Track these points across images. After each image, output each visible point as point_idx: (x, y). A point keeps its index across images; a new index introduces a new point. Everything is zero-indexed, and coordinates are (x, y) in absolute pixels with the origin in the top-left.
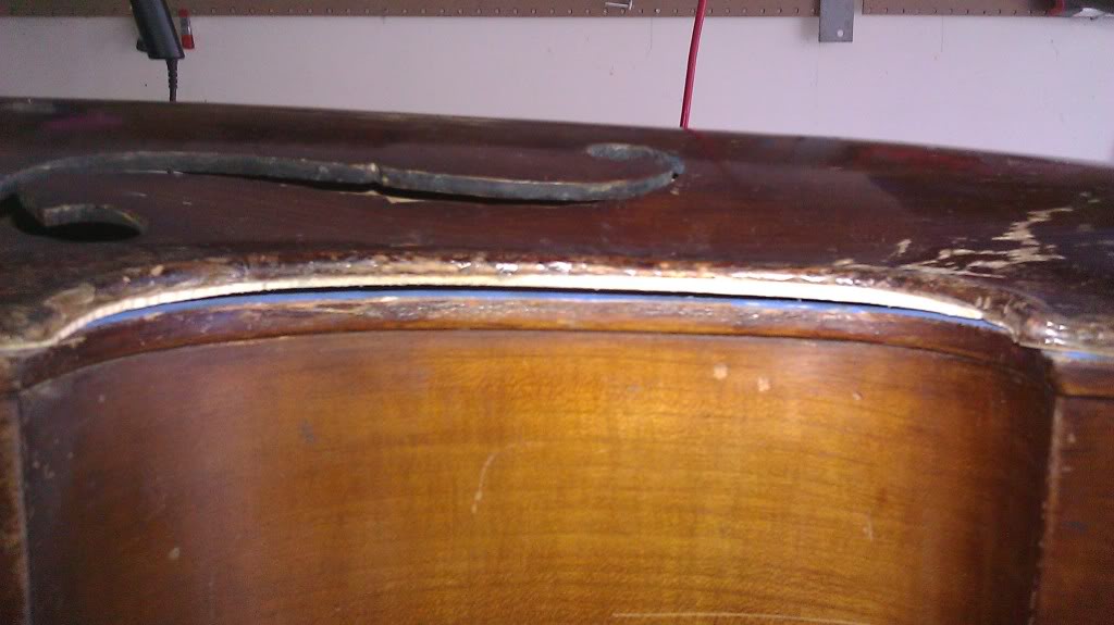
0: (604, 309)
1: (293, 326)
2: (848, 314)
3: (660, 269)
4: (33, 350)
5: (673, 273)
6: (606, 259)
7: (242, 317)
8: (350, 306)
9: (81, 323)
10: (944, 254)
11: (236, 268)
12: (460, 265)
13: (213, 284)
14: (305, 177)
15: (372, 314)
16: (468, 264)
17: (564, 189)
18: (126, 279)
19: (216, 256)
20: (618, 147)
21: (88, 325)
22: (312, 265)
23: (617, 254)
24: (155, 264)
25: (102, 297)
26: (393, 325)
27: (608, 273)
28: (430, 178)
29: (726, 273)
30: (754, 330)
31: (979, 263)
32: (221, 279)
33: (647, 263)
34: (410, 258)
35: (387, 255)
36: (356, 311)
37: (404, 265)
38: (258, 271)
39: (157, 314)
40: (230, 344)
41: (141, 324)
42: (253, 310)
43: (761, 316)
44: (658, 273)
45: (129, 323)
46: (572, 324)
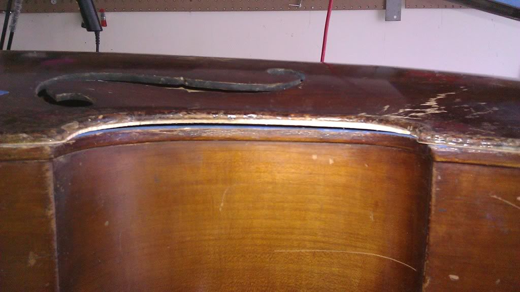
0: (269, 132)
1: (151, 138)
2: (363, 133)
3: (291, 117)
4: (59, 144)
5: (295, 118)
6: (270, 113)
7: (132, 135)
8: (172, 131)
9: (74, 135)
10: (401, 111)
11: (130, 117)
12: (214, 116)
13: (121, 122)
14: (156, 82)
15: (181, 134)
16: (217, 115)
17: (258, 87)
18: (90, 120)
19: (121, 112)
20: (280, 70)
21: (76, 136)
22: (158, 116)
23: (275, 111)
24: (100, 114)
25: (81, 126)
26: (189, 139)
27: (271, 118)
28: (204, 83)
29: (316, 118)
30: (326, 140)
31: (413, 114)
32: (124, 120)
33: (286, 115)
34: (195, 113)
35: (186, 112)
36: (175, 133)
37: (193, 116)
38: (138, 118)
39: (101, 133)
40: (127, 145)
41: (95, 137)
42: (136, 132)
43: (330, 135)
44: (290, 118)
45: (90, 136)
46: (257, 138)
